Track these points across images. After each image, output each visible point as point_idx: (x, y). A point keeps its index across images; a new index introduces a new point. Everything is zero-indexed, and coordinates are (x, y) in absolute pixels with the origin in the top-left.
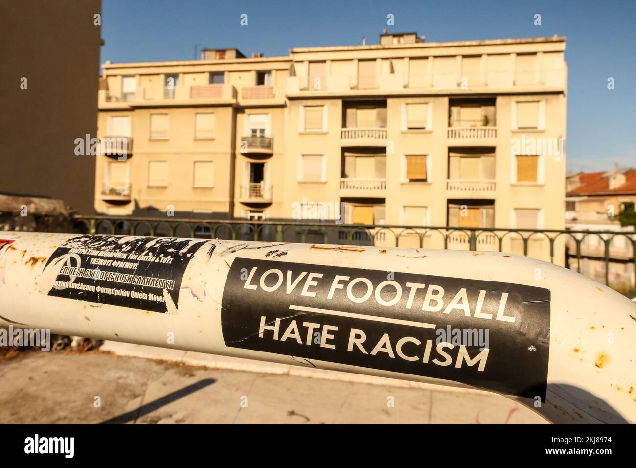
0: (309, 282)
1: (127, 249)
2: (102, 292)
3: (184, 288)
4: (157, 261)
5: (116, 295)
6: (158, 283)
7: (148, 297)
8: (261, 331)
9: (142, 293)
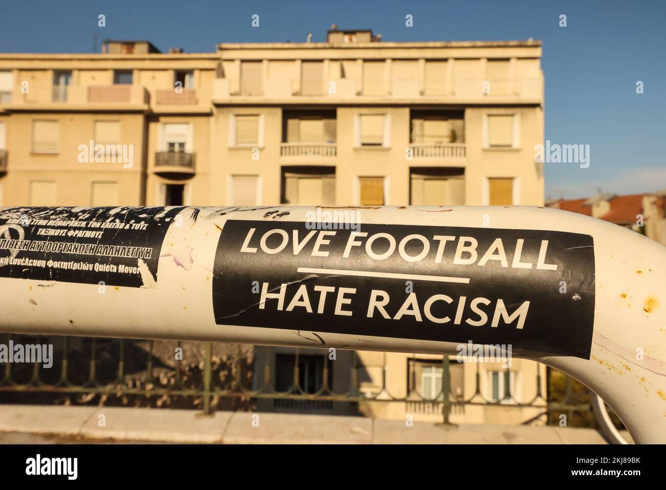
0: (320, 241)
1: (86, 217)
2: (55, 267)
3: (164, 256)
4: (127, 227)
5: (74, 269)
6: (131, 253)
7: (118, 269)
8: (263, 301)
9: (110, 265)
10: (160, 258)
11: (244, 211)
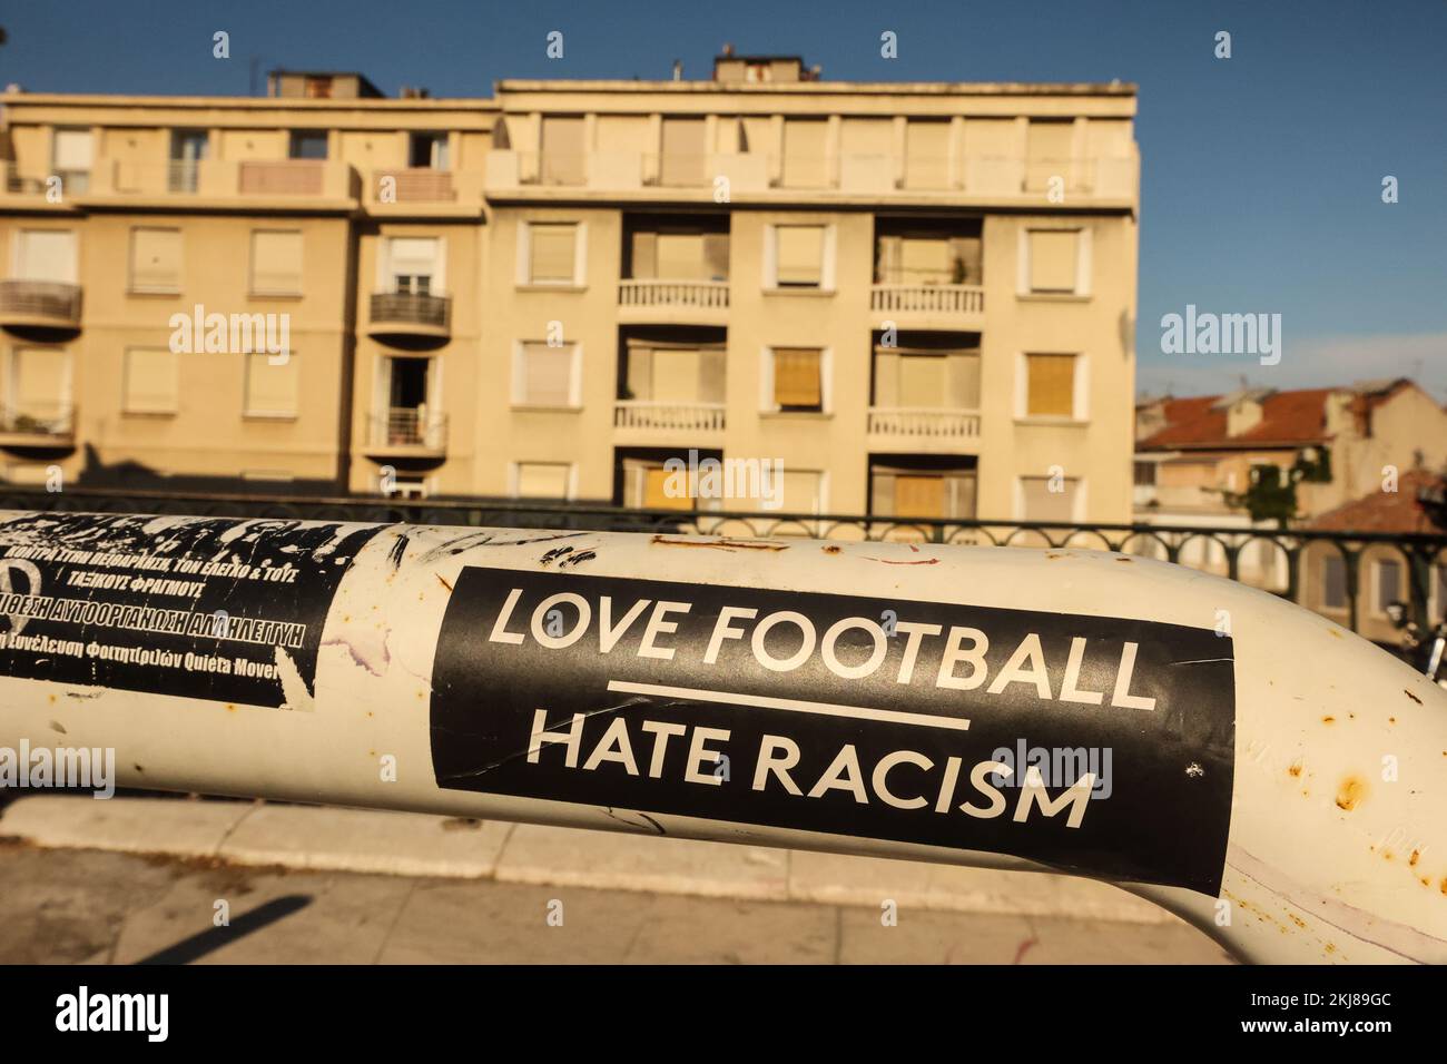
0: (656, 624)
1: (171, 548)
2: (102, 657)
3: (330, 643)
4: (255, 575)
5: (142, 663)
6: (261, 632)
7: (233, 668)
8: (534, 747)
9: (216, 658)
10: (321, 648)
11: (501, 544)
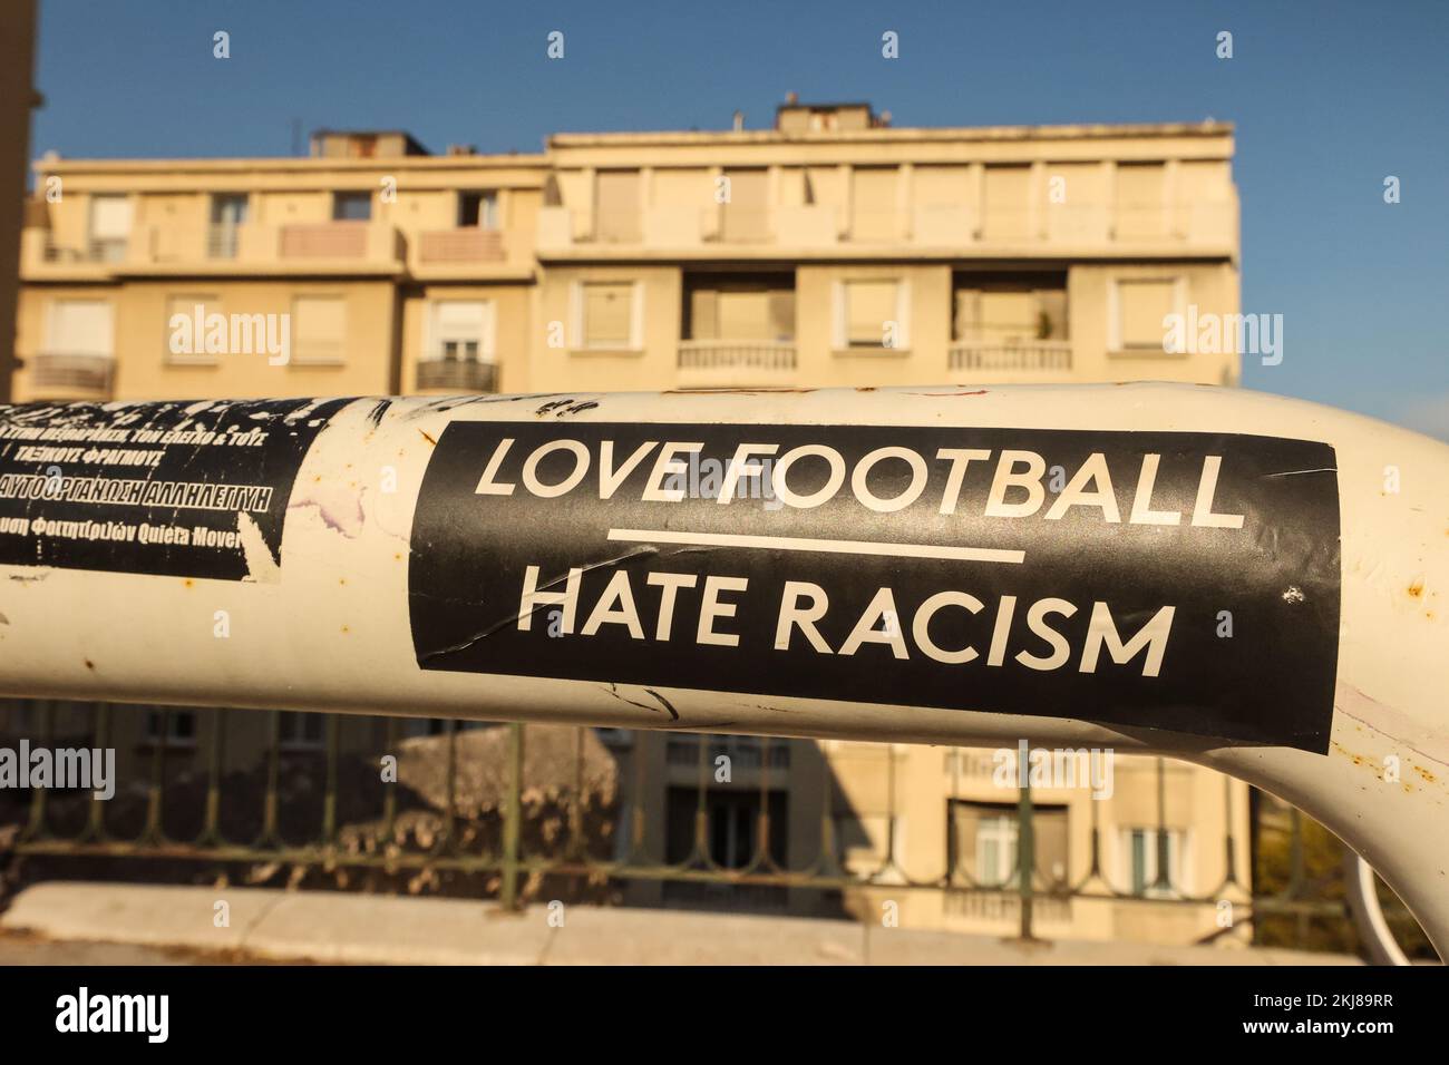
0: (665, 464)
1: (130, 421)
2: (49, 534)
3: (299, 505)
4: (221, 440)
5: (92, 538)
6: (223, 498)
7: (191, 538)
8: (526, 610)
9: (173, 528)
10: (289, 512)
11: (493, 402)
